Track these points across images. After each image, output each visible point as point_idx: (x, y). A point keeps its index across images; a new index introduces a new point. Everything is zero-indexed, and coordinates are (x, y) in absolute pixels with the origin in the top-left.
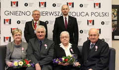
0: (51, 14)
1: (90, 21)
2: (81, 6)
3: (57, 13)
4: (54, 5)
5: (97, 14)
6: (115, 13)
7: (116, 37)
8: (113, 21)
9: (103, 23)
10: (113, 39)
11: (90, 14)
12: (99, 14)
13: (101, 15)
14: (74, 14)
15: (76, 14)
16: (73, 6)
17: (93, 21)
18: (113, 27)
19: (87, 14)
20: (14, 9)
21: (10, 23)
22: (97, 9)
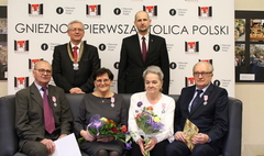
0: (112, 29)
1: (191, 44)
2: (173, 12)
3: (124, 28)
4: (117, 11)
5: (204, 30)
6: (242, 28)
7: (243, 77)
8: (237, 43)
9: (217, 48)
10: (237, 80)
11: (190, 30)
12: (209, 30)
13: (213, 31)
14: (158, 30)
15: (163, 29)
16: (156, 14)
17: (197, 43)
18: (237, 55)
19: (184, 29)
20: (35, 19)
21: (27, 49)
22: (205, 20)
